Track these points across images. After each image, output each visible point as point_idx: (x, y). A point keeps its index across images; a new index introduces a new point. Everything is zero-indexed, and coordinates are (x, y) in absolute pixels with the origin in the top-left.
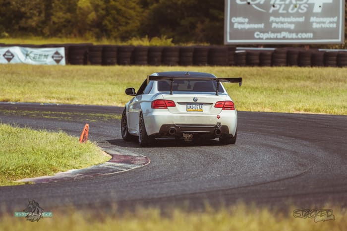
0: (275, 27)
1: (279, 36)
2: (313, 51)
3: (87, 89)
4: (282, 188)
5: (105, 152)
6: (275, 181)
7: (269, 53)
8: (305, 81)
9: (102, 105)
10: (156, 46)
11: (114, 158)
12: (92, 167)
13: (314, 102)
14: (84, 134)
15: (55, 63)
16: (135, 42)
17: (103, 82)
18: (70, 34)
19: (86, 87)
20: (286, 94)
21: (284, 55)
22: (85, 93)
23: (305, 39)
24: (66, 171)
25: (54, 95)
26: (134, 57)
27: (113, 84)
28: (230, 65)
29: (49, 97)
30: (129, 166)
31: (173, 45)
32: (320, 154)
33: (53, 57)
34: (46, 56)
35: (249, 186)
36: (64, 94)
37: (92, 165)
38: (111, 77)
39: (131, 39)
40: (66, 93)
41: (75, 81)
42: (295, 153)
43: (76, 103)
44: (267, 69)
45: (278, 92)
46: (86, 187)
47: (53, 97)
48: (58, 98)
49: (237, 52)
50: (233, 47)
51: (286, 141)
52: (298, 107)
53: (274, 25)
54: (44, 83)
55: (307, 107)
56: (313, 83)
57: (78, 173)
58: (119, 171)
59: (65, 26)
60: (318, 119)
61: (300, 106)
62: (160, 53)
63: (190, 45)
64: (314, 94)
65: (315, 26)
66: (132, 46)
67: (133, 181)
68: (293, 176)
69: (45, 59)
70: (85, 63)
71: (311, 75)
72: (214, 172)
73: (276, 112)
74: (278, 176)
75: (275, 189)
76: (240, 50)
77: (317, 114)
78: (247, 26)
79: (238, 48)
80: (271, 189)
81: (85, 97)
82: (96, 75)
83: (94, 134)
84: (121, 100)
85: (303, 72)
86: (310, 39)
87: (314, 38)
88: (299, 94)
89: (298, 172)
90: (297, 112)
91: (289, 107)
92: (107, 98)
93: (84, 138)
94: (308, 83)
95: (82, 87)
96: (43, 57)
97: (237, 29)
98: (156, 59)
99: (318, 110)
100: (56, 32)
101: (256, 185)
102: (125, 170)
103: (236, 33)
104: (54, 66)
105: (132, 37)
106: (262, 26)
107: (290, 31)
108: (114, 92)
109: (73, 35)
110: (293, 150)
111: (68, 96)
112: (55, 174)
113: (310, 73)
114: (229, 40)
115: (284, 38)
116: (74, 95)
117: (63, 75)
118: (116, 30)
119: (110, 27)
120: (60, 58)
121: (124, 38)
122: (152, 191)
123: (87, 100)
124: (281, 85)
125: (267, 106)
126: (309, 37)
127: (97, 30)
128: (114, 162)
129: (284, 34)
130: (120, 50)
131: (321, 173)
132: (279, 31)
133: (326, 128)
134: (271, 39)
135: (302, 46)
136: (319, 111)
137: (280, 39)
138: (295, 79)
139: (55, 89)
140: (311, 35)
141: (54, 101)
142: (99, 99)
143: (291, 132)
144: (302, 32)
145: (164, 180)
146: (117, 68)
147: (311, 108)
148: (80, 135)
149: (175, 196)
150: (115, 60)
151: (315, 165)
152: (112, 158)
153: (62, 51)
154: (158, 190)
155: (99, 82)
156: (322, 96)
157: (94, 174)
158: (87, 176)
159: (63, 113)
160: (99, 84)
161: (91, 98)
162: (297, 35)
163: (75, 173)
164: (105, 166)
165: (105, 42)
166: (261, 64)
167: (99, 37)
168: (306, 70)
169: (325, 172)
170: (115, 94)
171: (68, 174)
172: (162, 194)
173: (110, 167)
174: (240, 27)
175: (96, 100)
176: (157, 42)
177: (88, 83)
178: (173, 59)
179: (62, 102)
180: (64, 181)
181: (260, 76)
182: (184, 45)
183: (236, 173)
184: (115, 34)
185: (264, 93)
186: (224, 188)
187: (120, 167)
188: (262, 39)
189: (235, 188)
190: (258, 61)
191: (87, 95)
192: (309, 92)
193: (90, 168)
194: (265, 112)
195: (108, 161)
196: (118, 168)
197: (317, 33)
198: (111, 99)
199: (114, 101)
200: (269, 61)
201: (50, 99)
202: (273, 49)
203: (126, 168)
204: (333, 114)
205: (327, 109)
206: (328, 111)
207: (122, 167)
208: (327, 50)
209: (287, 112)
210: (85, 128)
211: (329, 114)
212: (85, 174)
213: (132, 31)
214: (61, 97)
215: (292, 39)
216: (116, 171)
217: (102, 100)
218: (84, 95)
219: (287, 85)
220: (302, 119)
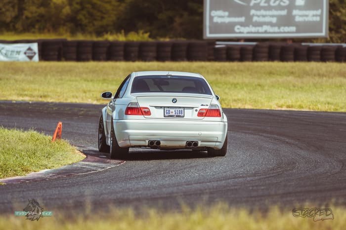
0: (256, 21)
1: (261, 29)
2: (296, 45)
3: (61, 86)
4: (263, 188)
5: (79, 150)
7: (250, 48)
8: (288, 76)
9: (76, 102)
10: (133, 41)
12: (65, 167)
13: (297, 98)
14: (57, 133)
15: (28, 60)
16: (111, 38)
17: (78, 78)
18: (44, 29)
19: (60, 84)
20: (268, 90)
21: (266, 50)
22: (59, 90)
23: (288, 32)
24: (39, 171)
25: (26, 93)
26: (110, 53)
27: (88, 81)
28: (209, 60)
29: (21, 95)
30: (104, 165)
31: (150, 40)
32: (303, 152)
33: (25, 53)
34: (18, 53)
36: (37, 91)
37: (65, 165)
38: (86, 74)
39: (106, 34)
40: (39, 90)
41: (49, 77)
42: (277, 150)
43: (50, 100)
44: (248, 64)
45: (259, 88)
47: (26, 95)
48: (31, 96)
49: (217, 46)
50: (213, 42)
52: (280, 104)
53: (255, 19)
54: (16, 80)
55: (290, 103)
56: (296, 79)
57: (50, 173)
58: (93, 170)
59: (38, 21)
60: (300, 116)
61: (282, 102)
62: (136, 49)
63: (167, 40)
64: (297, 90)
65: (298, 19)
66: (107, 41)
69: (17, 56)
70: (59, 59)
71: (294, 70)
72: (192, 171)
73: (257, 108)
75: (255, 188)
76: (220, 45)
77: (300, 110)
78: (227, 20)
79: (218, 43)
81: (59, 94)
82: (69, 71)
83: (68, 133)
84: (96, 98)
85: (285, 67)
86: (293, 32)
87: (297, 32)
88: (281, 90)
90: (280, 109)
91: (270, 104)
92: (81, 95)
93: (57, 137)
94: (291, 78)
95: (56, 84)
96: (15, 53)
97: (217, 23)
98: (133, 55)
99: (301, 107)
100: (27, 28)
102: (100, 170)
103: (216, 28)
104: (26, 63)
105: (107, 32)
106: (242, 19)
107: (271, 24)
108: (89, 89)
109: (46, 31)
111: (41, 93)
112: (27, 174)
113: (292, 67)
114: (208, 35)
115: (266, 32)
116: (47, 92)
117: (35, 71)
118: (91, 25)
119: (85, 21)
120: (33, 55)
121: (99, 33)
123: (61, 97)
124: (262, 81)
125: (249, 102)
127: (71, 25)
128: (88, 161)
129: (265, 28)
130: (95, 45)
131: (304, 172)
132: (261, 24)
133: (309, 124)
134: (251, 33)
135: (284, 40)
136: (302, 107)
137: (262, 33)
138: (277, 75)
139: (28, 87)
140: (293, 29)
141: (27, 99)
142: (73, 97)
144: (285, 25)
145: (140, 180)
146: (92, 64)
147: (294, 104)
148: (53, 134)
150: (90, 56)
152: (87, 157)
153: (35, 47)
155: (73, 78)
156: (305, 92)
157: (67, 174)
158: (60, 176)
160: (73, 81)
161: (65, 95)
162: (279, 28)
163: (48, 173)
164: (79, 166)
165: (80, 37)
166: (242, 59)
167: (73, 33)
168: (289, 65)
169: (307, 170)
170: (90, 91)
171: (41, 174)
172: (137, 195)
173: (84, 166)
174: (220, 20)
175: (70, 97)
176: (134, 37)
177: (62, 79)
178: (151, 54)
179: (35, 99)
180: (36, 181)
181: (241, 71)
182: (162, 40)
184: (90, 29)
185: (245, 89)
187: (94, 166)
188: (243, 33)
190: (238, 56)
191: (61, 92)
192: (292, 88)
193: (63, 167)
194: (245, 109)
195: (82, 161)
196: (92, 168)
197: (300, 27)
198: (86, 96)
199: (89, 98)
200: (251, 56)
201: (23, 97)
202: (254, 43)
203: (100, 168)
204: (316, 110)
205: (310, 105)
206: (311, 107)
207: (96, 167)
208: (311, 44)
209: (268, 109)
210: (58, 126)
211: (312, 110)
212: (58, 174)
213: (108, 26)
214: (34, 94)
215: (274, 33)
216: (91, 171)
217: (77, 97)
218: (57, 93)
219: (269, 80)
220: (284, 115)
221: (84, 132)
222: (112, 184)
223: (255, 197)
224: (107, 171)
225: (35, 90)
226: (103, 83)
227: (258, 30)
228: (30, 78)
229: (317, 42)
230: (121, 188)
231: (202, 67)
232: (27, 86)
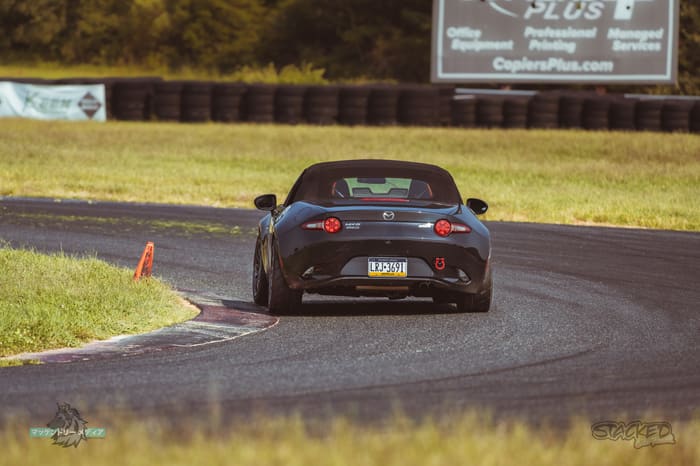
0: (535, 50)
1: (544, 66)
2: (614, 98)
3: (149, 171)
4: (551, 379)
5: (187, 299)
6: (536, 364)
7: (524, 102)
8: (598, 159)
9: (180, 204)
10: (292, 84)
11: (205, 313)
12: (160, 330)
13: (614, 203)
14: (144, 264)
15: (84, 116)
16: (250, 76)
17: (183, 156)
18: (116, 59)
19: (148, 166)
20: (557, 185)
21: (554, 107)
22: (146, 179)
23: (598, 73)
24: (107, 338)
25: (82, 183)
26: (247, 107)
27: (204, 162)
28: (444, 125)
29: (71, 187)
30: (235, 329)
31: (326, 83)
32: (627, 309)
33: (80, 104)
34: (66, 103)
35: (483, 374)
36: (104, 181)
37: (159, 327)
38: (200, 147)
39: (239, 70)
40: (106, 178)
41: (126, 153)
42: (576, 305)
43: (128, 198)
44: (518, 133)
45: (541, 181)
46: (149, 373)
47: (81, 187)
48: (91, 189)
49: (457, 98)
50: (449, 88)
51: (558, 283)
52: (582, 213)
53: (534, 44)
54: (62, 158)
55: (601, 212)
56: (613, 165)
57: (131, 342)
58: (215, 339)
59: (106, 41)
60: (621, 238)
61: (585, 210)
62: (298, 100)
63: (361, 82)
64: (614, 187)
65: (617, 46)
66: (241, 84)
67: (243, 361)
68: (571, 354)
69: (64, 109)
70: (146, 117)
71: (608, 147)
72: (409, 343)
73: (537, 221)
74: (541, 354)
75: (535, 380)
76: (463, 95)
77: (620, 226)
78: (479, 46)
79: (459, 90)
80: (527, 380)
81: (146, 186)
82: (166, 141)
83: (164, 264)
84: (220, 195)
85: (591, 141)
86: (608, 73)
87: (615, 72)
88: (584, 185)
89: (582, 347)
90: (581, 223)
91: (562, 213)
92: (190, 190)
93: (143, 271)
94: (603, 164)
95: (139, 166)
96: (60, 104)
97: (458, 52)
98: (291, 111)
99: (622, 220)
100: (85, 56)
101: (495, 372)
102: (228, 338)
103: (456, 60)
104: (81, 123)
105: (243, 65)
106: (508, 45)
107: (566, 57)
108: (205, 177)
109: (121, 60)
110: (572, 300)
111: (111, 184)
112: (84, 344)
113: (606, 142)
114: (441, 74)
115: (554, 71)
116: (124, 182)
117: (100, 141)
118: (209, 50)
119: (198, 44)
120: (95, 108)
121: (226, 67)
122: (283, 381)
123: (150, 193)
124: (547, 167)
125: (519, 209)
126: (606, 69)
127: (171, 50)
128: (205, 321)
130: (218, 91)
131: (629, 349)
132: (544, 56)
133: (638, 255)
134: (526, 72)
135: (590, 87)
136: (626, 222)
137: (547, 72)
138: (576, 156)
139: (85, 171)
140: (608, 66)
141: (83, 195)
142: (174, 192)
143: (567, 264)
144: (592, 59)
145: (308, 359)
146: (210, 129)
147: (608, 214)
148: (137, 265)
149: (331, 392)
150: (207, 113)
151: (617, 333)
152: (201, 313)
153: (99, 92)
154: (296, 379)
155: (174, 156)
156: (631, 191)
157: (164, 346)
158: (149, 348)
159: (100, 219)
160: (174, 161)
161: (157, 188)
162: (580, 64)
163: (125, 343)
164: (188, 330)
165: (188, 75)
166: (506, 124)
167: (174, 65)
168: (598, 137)
169: (637, 347)
170: (207, 182)
171: (111, 344)
172: (304, 389)
173: (197, 331)
174: (463, 46)
175: (168, 194)
176: (293, 77)
177: (151, 158)
178: (327, 110)
179: (98, 197)
180: (103, 358)
181: (505, 147)
182: (350, 83)
183: (454, 346)
185: (514, 183)
186: (431, 378)
187: (217, 331)
188: (509, 72)
189: (453, 378)
190: (500, 118)
191: (150, 183)
192: (604, 182)
193: (155, 332)
194: (514, 223)
195: (193, 320)
196: (212, 334)
197: (621, 62)
198: (199, 192)
199: (205, 196)
200: (523, 118)
201: (75, 191)
202: (531, 93)
203: (228, 334)
204: (653, 228)
205: (641, 218)
206: (642, 220)
207: (220, 331)
208: (643, 97)
209: (558, 223)
210: (146, 251)
211: (645, 228)
212: (146, 345)
213: (242, 52)
214: (96, 187)
215: (570, 73)
216: (209, 340)
217: (181, 193)
218: (144, 184)
219: (560, 167)
220: (590, 237)
221: (195, 263)
222: (252, 367)
223: (535, 397)
224: (240, 340)
225: (100, 177)
226: (232, 167)
227: (539, 67)
228: (91, 154)
229: (654, 93)
230: (270, 375)
231: (428, 138)
232: (82, 170)
